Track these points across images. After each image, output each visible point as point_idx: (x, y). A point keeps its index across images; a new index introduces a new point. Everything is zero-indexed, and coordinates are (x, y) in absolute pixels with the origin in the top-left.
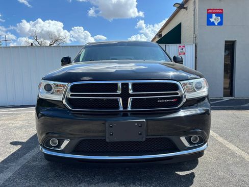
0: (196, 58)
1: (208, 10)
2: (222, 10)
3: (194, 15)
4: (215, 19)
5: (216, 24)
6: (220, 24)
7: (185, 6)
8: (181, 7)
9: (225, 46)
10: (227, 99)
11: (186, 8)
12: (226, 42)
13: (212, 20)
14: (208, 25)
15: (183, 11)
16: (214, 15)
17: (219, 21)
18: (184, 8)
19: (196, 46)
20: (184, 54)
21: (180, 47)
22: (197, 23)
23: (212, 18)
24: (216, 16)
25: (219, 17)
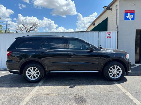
0: (118, 40)
1: (125, 11)
2: (134, 11)
3: (116, 14)
4: (130, 16)
5: (130, 19)
6: (133, 19)
8: (108, 8)
9: (136, 33)
10: (137, 65)
11: (111, 9)
12: (136, 30)
13: (128, 17)
14: (125, 20)
15: (109, 11)
16: (129, 14)
17: (132, 18)
18: (110, 9)
19: (117, 33)
20: (110, 37)
21: (108, 33)
22: (118, 18)
23: (128, 16)
24: (130, 14)
25: (132, 15)
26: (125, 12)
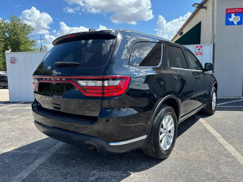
0: (214, 57)
1: (227, 10)
2: (242, 9)
3: (213, 15)
4: (234, 19)
5: (236, 23)
6: (240, 23)
7: (205, 6)
8: (201, 6)
11: (206, 8)
13: (231, 20)
14: (226, 24)
15: (202, 10)
16: (233, 15)
18: (204, 8)
19: (214, 46)
20: (201, 54)
21: (197, 47)
22: (215, 23)
23: (231, 18)
24: (235, 15)
25: (239, 17)
26: (226, 13)
